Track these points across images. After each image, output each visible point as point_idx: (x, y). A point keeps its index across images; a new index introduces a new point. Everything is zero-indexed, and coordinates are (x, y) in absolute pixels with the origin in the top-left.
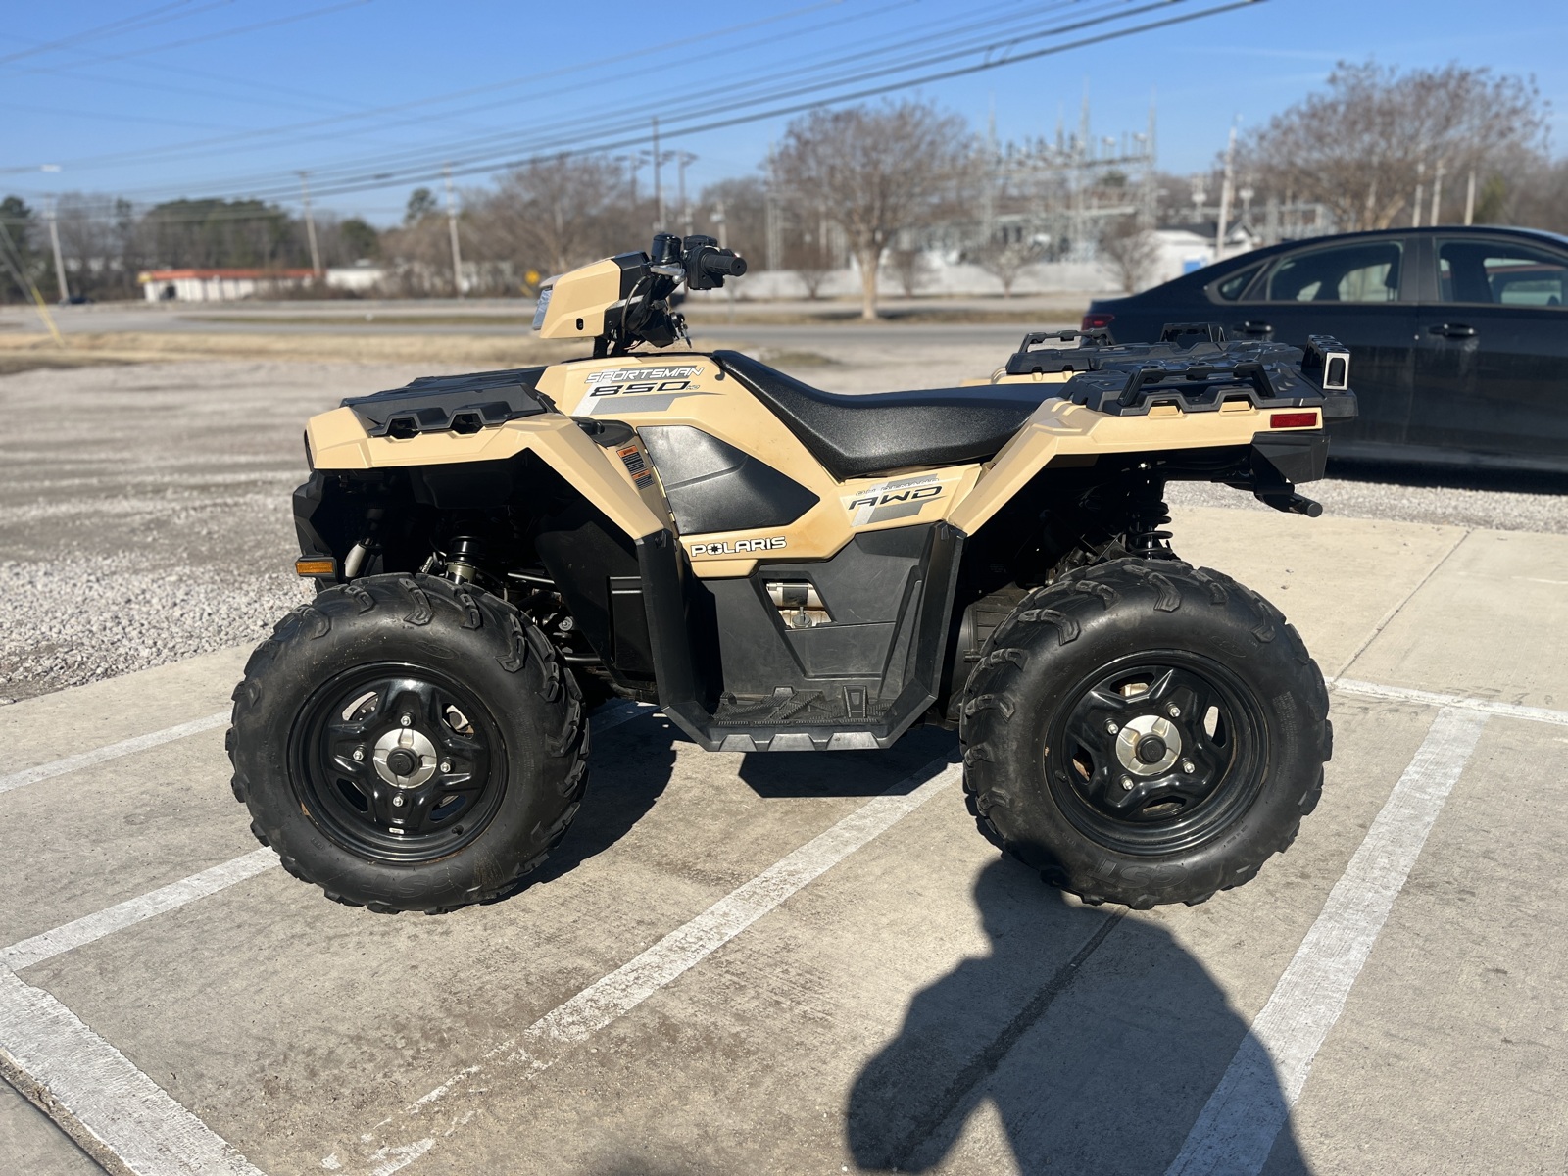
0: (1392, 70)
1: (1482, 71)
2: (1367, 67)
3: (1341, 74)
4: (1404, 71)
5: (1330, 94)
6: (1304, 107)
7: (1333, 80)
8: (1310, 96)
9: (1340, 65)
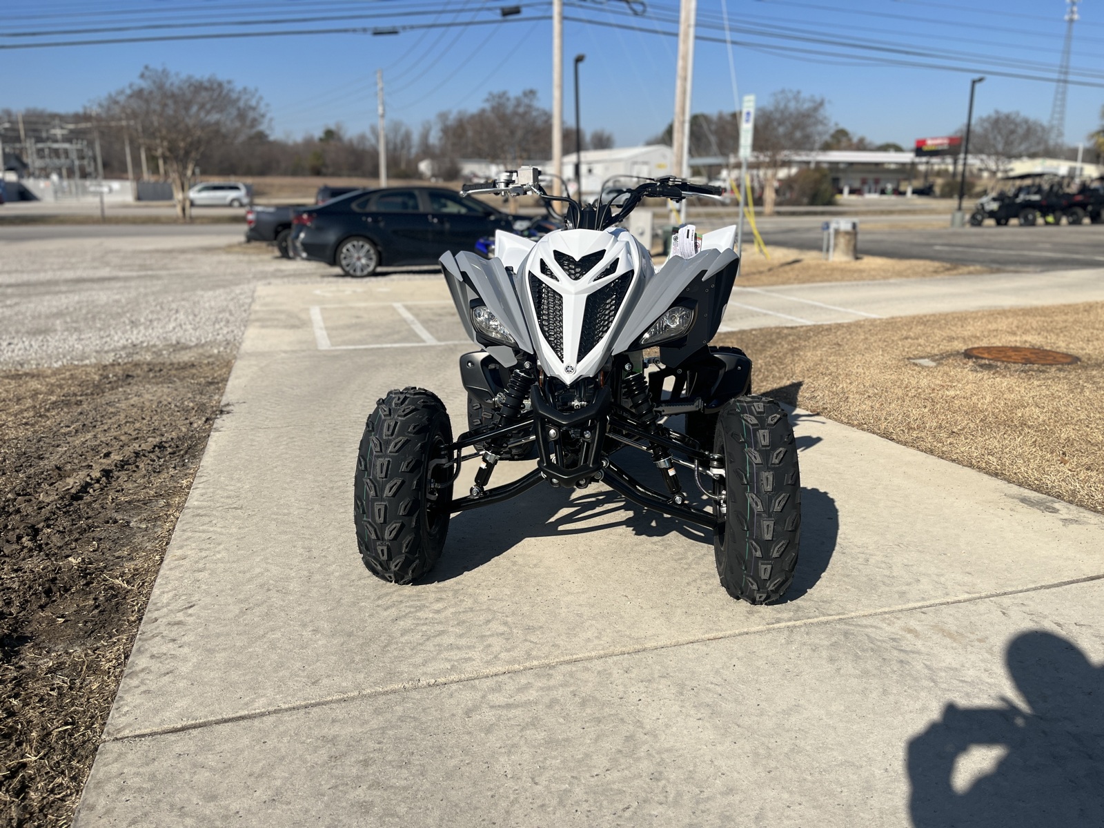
0: (177, 74)
1: (229, 82)
2: (164, 71)
3: (147, 73)
4: (183, 76)
5: (144, 84)
6: (128, 92)
7: (142, 76)
8: (131, 86)
9: (146, 67)
